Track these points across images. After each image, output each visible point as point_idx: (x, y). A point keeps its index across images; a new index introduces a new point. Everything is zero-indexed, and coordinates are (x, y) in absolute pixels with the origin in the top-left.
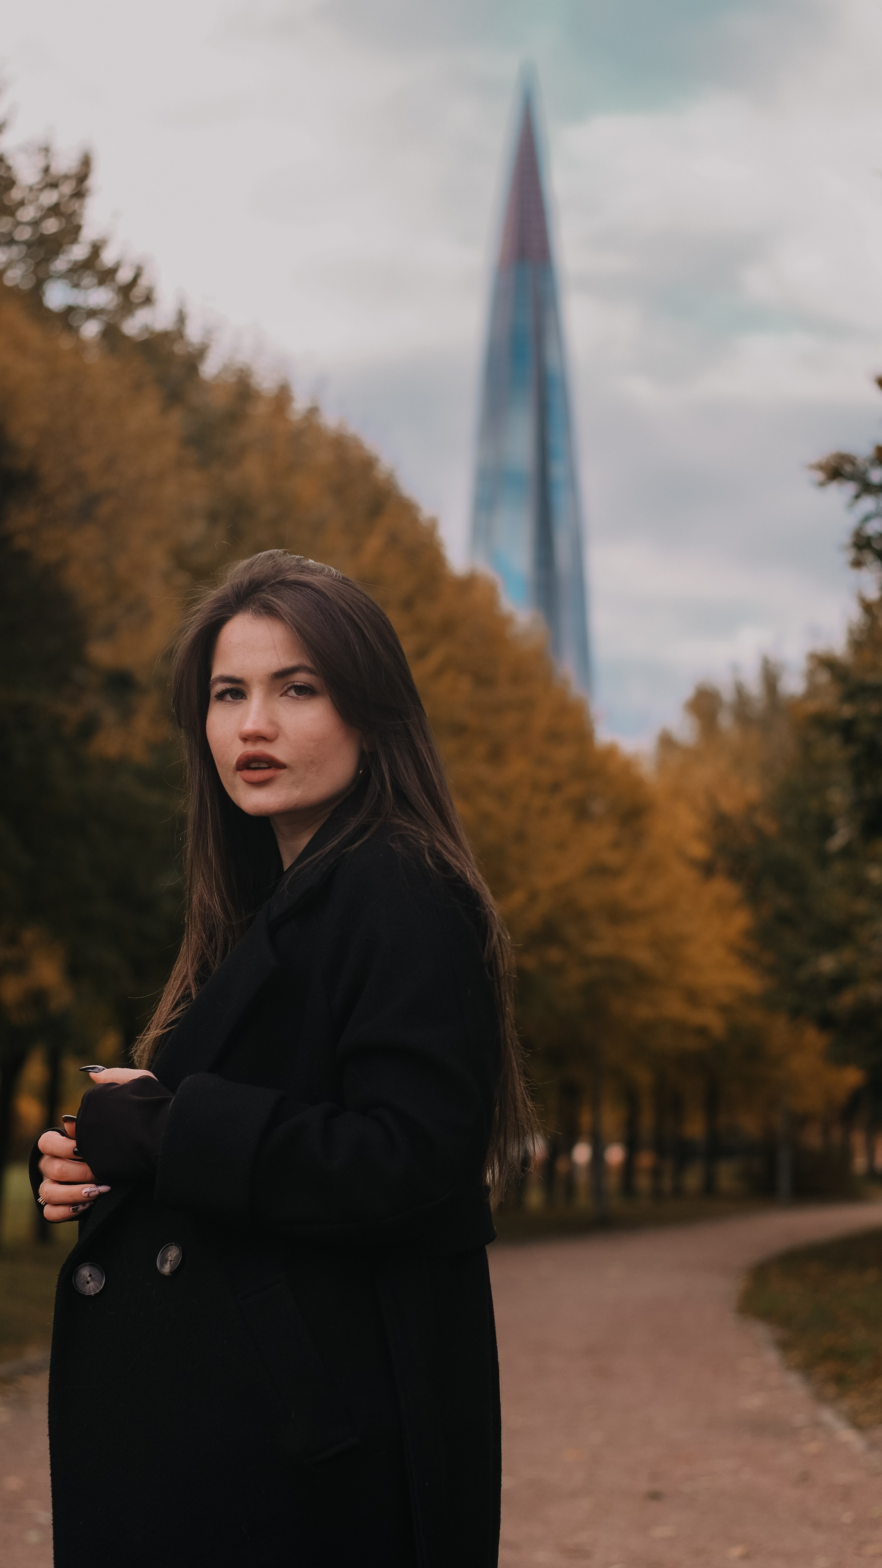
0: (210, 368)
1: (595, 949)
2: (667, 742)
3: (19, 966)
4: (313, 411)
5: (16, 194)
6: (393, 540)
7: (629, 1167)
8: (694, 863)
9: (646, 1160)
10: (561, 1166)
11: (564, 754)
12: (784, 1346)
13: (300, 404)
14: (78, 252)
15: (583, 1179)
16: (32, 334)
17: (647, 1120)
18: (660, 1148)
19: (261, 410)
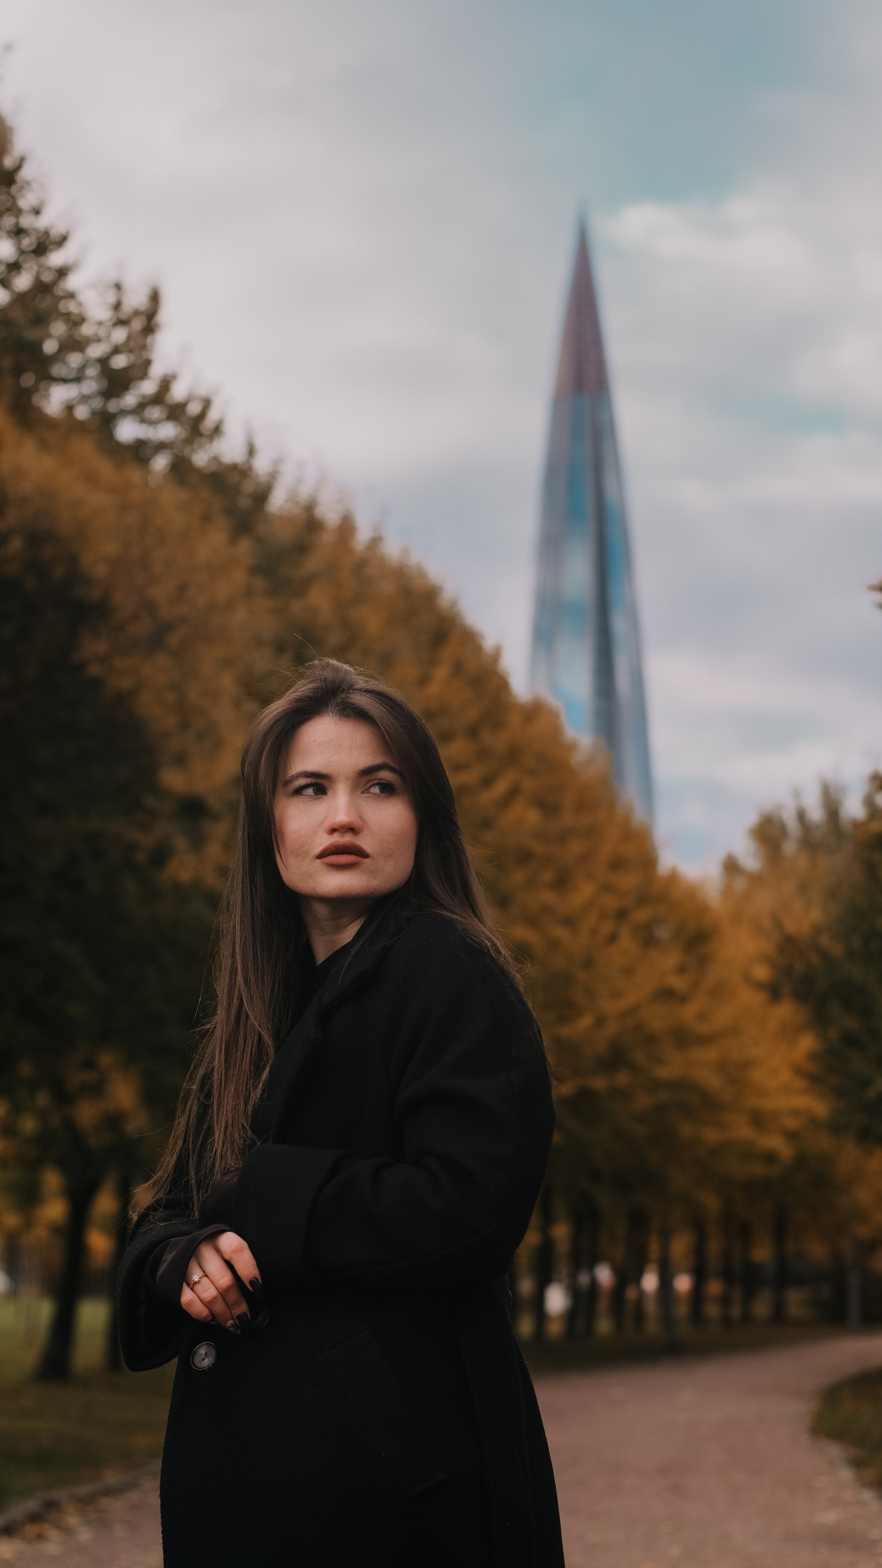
0: (278, 501)
1: (664, 1073)
2: (731, 866)
3: (97, 1089)
4: (376, 541)
5: (86, 330)
6: (458, 668)
7: (697, 1294)
8: (760, 986)
9: (714, 1288)
10: (631, 1294)
11: (629, 881)
12: (857, 1464)
13: (363, 535)
14: (148, 387)
15: (651, 1308)
16: (104, 467)
17: (715, 1247)
18: (727, 1275)
19: (327, 538)
